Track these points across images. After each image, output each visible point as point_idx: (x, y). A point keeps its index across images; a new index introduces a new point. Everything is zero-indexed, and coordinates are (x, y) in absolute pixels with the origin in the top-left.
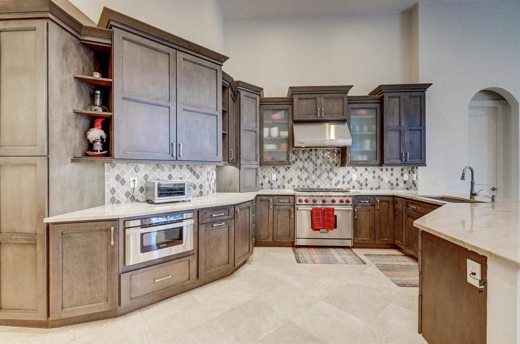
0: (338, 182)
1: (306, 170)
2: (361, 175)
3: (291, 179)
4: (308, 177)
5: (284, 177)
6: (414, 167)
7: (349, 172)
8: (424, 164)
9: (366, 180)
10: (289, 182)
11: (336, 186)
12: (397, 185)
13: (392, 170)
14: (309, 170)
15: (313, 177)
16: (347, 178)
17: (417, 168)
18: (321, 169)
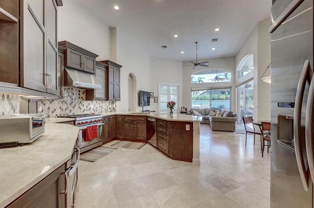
0: (84, 110)
1: (66, 103)
2: (95, 105)
3: (55, 110)
4: (67, 108)
5: (49, 108)
6: (114, 102)
7: (89, 104)
8: (119, 100)
9: (97, 108)
10: (53, 112)
11: (83, 113)
12: (108, 110)
13: (106, 102)
14: (68, 102)
15: (70, 108)
16: (89, 108)
17: (115, 102)
18: (75, 102)
